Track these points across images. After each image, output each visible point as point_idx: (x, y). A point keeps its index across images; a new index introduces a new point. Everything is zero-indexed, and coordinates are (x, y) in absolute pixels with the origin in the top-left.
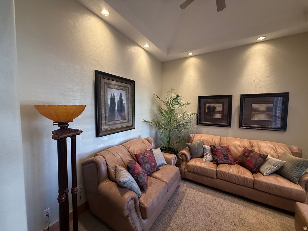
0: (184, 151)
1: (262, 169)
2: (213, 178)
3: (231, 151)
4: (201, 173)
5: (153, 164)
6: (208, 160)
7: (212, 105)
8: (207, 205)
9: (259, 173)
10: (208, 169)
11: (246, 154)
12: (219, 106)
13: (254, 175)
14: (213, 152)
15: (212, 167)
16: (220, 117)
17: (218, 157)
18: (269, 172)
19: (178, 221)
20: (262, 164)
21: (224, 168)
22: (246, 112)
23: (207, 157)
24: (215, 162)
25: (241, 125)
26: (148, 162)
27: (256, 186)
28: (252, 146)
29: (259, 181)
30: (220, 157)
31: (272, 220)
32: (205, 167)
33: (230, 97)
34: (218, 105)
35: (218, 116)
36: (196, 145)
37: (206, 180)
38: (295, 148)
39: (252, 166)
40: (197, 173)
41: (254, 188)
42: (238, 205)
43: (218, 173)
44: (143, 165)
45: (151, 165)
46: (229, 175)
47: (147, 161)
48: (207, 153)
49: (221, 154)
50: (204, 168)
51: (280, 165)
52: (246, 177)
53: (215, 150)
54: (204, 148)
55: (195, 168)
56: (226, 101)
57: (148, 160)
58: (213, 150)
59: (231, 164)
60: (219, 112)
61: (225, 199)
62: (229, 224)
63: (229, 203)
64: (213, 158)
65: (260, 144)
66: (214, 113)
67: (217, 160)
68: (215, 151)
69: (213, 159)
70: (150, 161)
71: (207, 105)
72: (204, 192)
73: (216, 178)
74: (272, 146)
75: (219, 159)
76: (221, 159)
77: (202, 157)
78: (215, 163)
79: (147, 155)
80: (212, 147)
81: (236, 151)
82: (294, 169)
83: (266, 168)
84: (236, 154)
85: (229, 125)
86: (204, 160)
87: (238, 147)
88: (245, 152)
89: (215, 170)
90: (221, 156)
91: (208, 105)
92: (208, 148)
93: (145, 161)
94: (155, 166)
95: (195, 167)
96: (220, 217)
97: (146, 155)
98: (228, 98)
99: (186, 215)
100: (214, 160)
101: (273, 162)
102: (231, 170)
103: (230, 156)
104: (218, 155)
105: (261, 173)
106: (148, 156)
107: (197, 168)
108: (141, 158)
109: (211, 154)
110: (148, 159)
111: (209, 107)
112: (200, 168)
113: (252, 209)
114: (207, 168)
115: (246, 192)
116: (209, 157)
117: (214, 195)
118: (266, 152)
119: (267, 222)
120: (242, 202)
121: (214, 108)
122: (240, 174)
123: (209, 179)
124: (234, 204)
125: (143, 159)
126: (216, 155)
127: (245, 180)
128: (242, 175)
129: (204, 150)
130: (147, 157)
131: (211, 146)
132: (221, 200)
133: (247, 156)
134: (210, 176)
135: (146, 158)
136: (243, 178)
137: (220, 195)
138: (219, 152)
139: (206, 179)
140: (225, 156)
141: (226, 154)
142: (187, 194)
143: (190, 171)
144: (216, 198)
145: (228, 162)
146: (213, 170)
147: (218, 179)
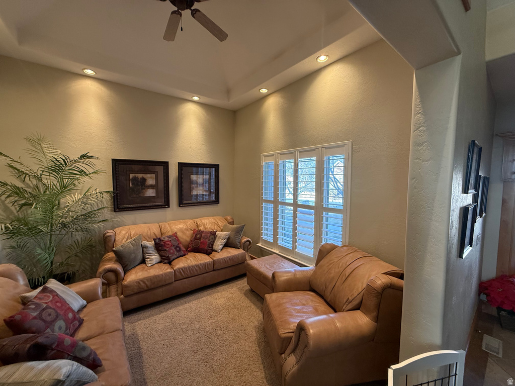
0: (109, 265)
1: (215, 247)
2: (172, 283)
3: (180, 239)
4: (152, 287)
5: (70, 315)
6: (154, 263)
7: (140, 176)
8: (177, 322)
9: (213, 252)
10: (162, 275)
11: (198, 236)
12: (151, 178)
13: (211, 256)
14: (160, 248)
15: (165, 269)
16: (154, 195)
17: (169, 251)
18: (221, 247)
19: (158, 373)
20: (214, 242)
21: (182, 263)
22: (185, 185)
23: (152, 259)
24: (166, 261)
25: (181, 203)
26: (57, 317)
27: (216, 267)
28: (198, 226)
29: (217, 260)
30: (172, 251)
31: (232, 291)
32: (156, 274)
33: (165, 165)
34: (149, 175)
35: (151, 193)
36: (130, 247)
37: (161, 293)
38: (229, 218)
39: (206, 248)
40: (146, 288)
41: (214, 270)
42: (204, 298)
43: (177, 273)
44: (49, 330)
45: (66, 320)
46: (190, 268)
47: (54, 315)
48: (151, 252)
49: (171, 246)
50: (156, 277)
51: (227, 237)
52: (206, 261)
53: (162, 243)
54: (143, 247)
55: (141, 283)
56: (160, 169)
57: (56, 312)
58: (159, 246)
59: (185, 255)
60: (152, 187)
61: (189, 302)
62: (210, 321)
63: (195, 302)
64: (161, 256)
65: (203, 221)
66: (144, 189)
67: (168, 256)
68: (162, 246)
69: (161, 258)
70: (62, 313)
71: (131, 176)
72: (162, 312)
73: (175, 281)
74: (213, 221)
75: (171, 254)
76: (173, 254)
77: (143, 261)
78: (166, 263)
79: (46, 303)
80: (157, 241)
81: (184, 237)
82: (236, 236)
83: (218, 244)
84: (186, 240)
85: (167, 204)
86: (149, 265)
87: (185, 231)
88: (196, 235)
89: (172, 270)
90: (172, 249)
91: (133, 175)
92: (150, 244)
93: (49, 319)
94: (74, 318)
95: (141, 281)
96: (199, 322)
97: (45, 305)
98: (163, 166)
99: (162, 355)
100: (164, 259)
101: (222, 235)
102: (189, 261)
103: (181, 246)
104: (167, 249)
105: (216, 251)
106: (50, 305)
107: (144, 282)
108: (35, 318)
109: (156, 251)
110: (54, 309)
111: (135, 179)
112: (150, 279)
113: (216, 292)
114: (161, 273)
115: (208, 278)
116: (155, 257)
117: (176, 306)
118: (211, 229)
119: (231, 295)
120: (205, 293)
121: (144, 180)
122: (200, 262)
123: (164, 288)
124: (201, 300)
125: (39, 317)
126: (166, 250)
127: (206, 265)
128: (202, 262)
129: (145, 249)
130: (51, 308)
131: (154, 240)
132: (186, 306)
133: (200, 239)
134: (167, 283)
135: (50, 310)
136: (203, 264)
137: (182, 301)
138: (168, 244)
139: (160, 291)
140: (177, 247)
141: (176, 244)
142: (139, 332)
143: (132, 293)
144: (181, 307)
145: (181, 254)
146: (170, 272)
147: (176, 282)
